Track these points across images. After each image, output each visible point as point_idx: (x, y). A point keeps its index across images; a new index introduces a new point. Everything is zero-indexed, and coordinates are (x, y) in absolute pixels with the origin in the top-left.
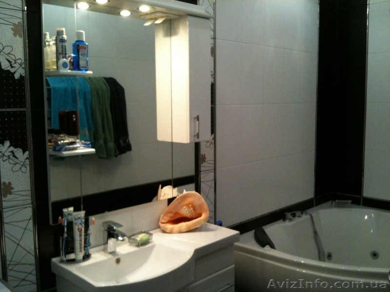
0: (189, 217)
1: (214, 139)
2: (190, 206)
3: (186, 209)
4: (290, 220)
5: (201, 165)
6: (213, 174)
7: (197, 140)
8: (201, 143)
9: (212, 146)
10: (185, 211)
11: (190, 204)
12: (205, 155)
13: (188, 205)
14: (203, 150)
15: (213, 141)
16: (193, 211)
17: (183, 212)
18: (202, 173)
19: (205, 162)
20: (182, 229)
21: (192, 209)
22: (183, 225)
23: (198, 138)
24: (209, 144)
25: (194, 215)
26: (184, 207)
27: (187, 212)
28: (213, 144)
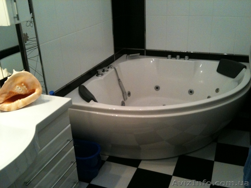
0: (24, 94)
1: (33, 17)
2: (23, 84)
3: (19, 88)
4: (102, 75)
5: (25, 44)
6: (37, 50)
7: (17, 22)
8: (21, 24)
9: (32, 25)
10: (19, 90)
11: (22, 83)
12: (27, 34)
13: (20, 84)
14: (25, 30)
15: (32, 20)
16: (26, 89)
17: (17, 91)
18: (27, 51)
19: (28, 40)
20: (19, 106)
21: (25, 87)
22: (20, 102)
23: (18, 19)
24: (29, 23)
25: (28, 91)
26: (17, 86)
27: (21, 90)
28: (33, 23)
